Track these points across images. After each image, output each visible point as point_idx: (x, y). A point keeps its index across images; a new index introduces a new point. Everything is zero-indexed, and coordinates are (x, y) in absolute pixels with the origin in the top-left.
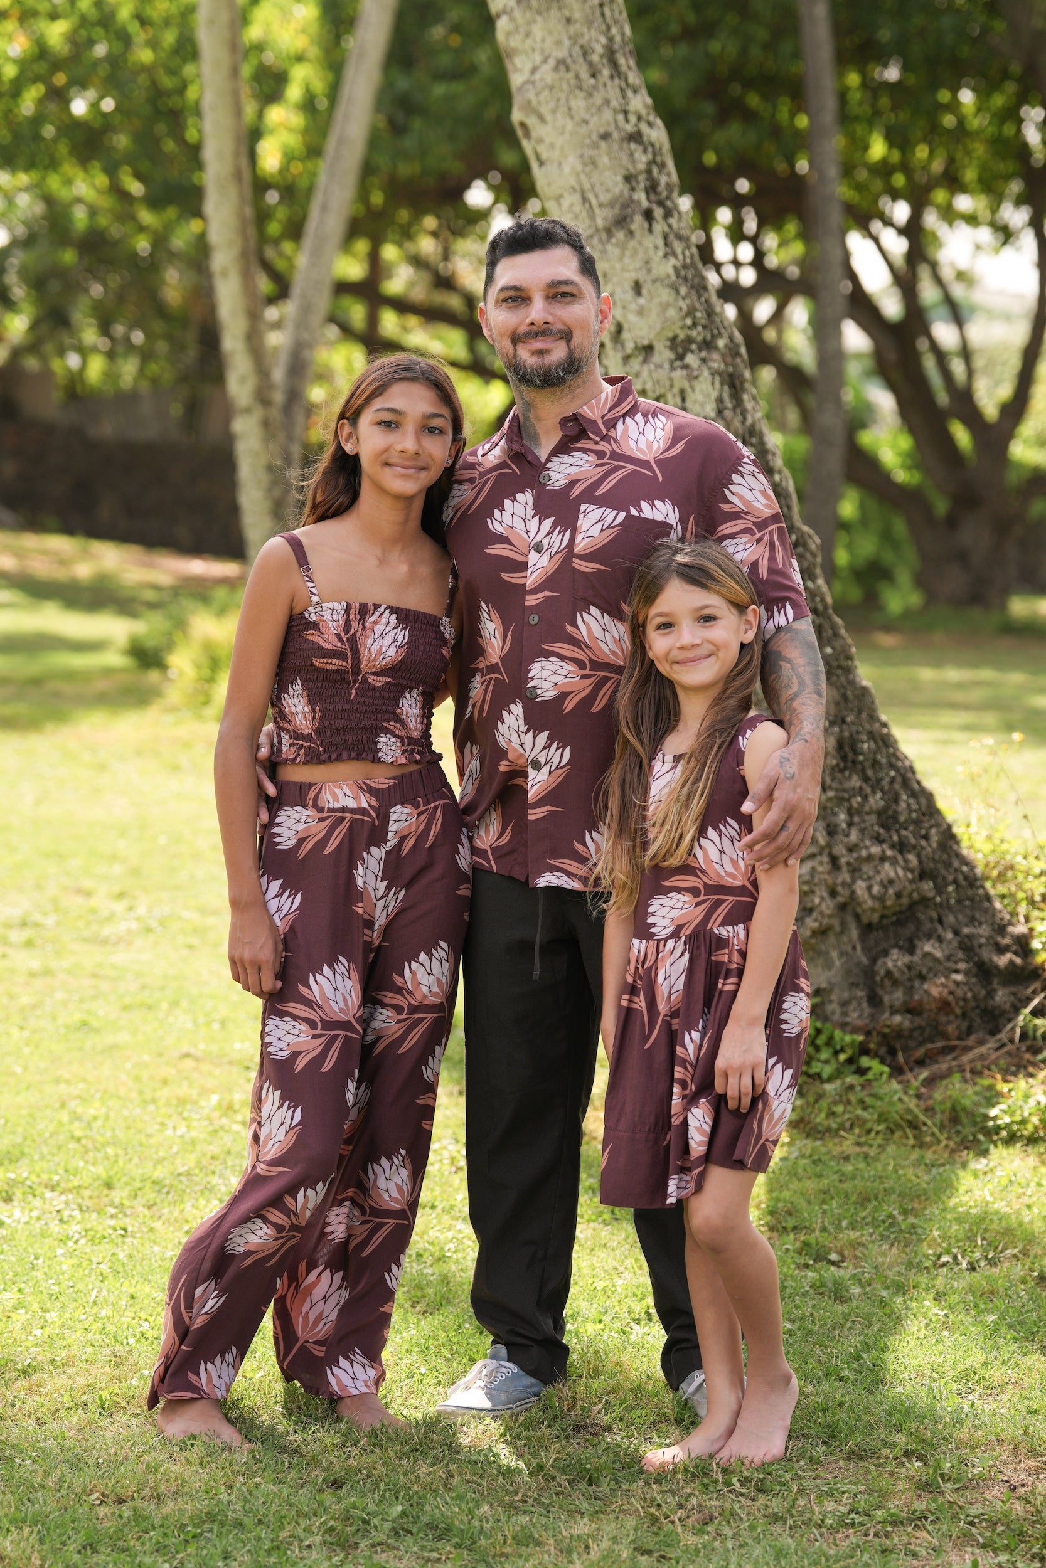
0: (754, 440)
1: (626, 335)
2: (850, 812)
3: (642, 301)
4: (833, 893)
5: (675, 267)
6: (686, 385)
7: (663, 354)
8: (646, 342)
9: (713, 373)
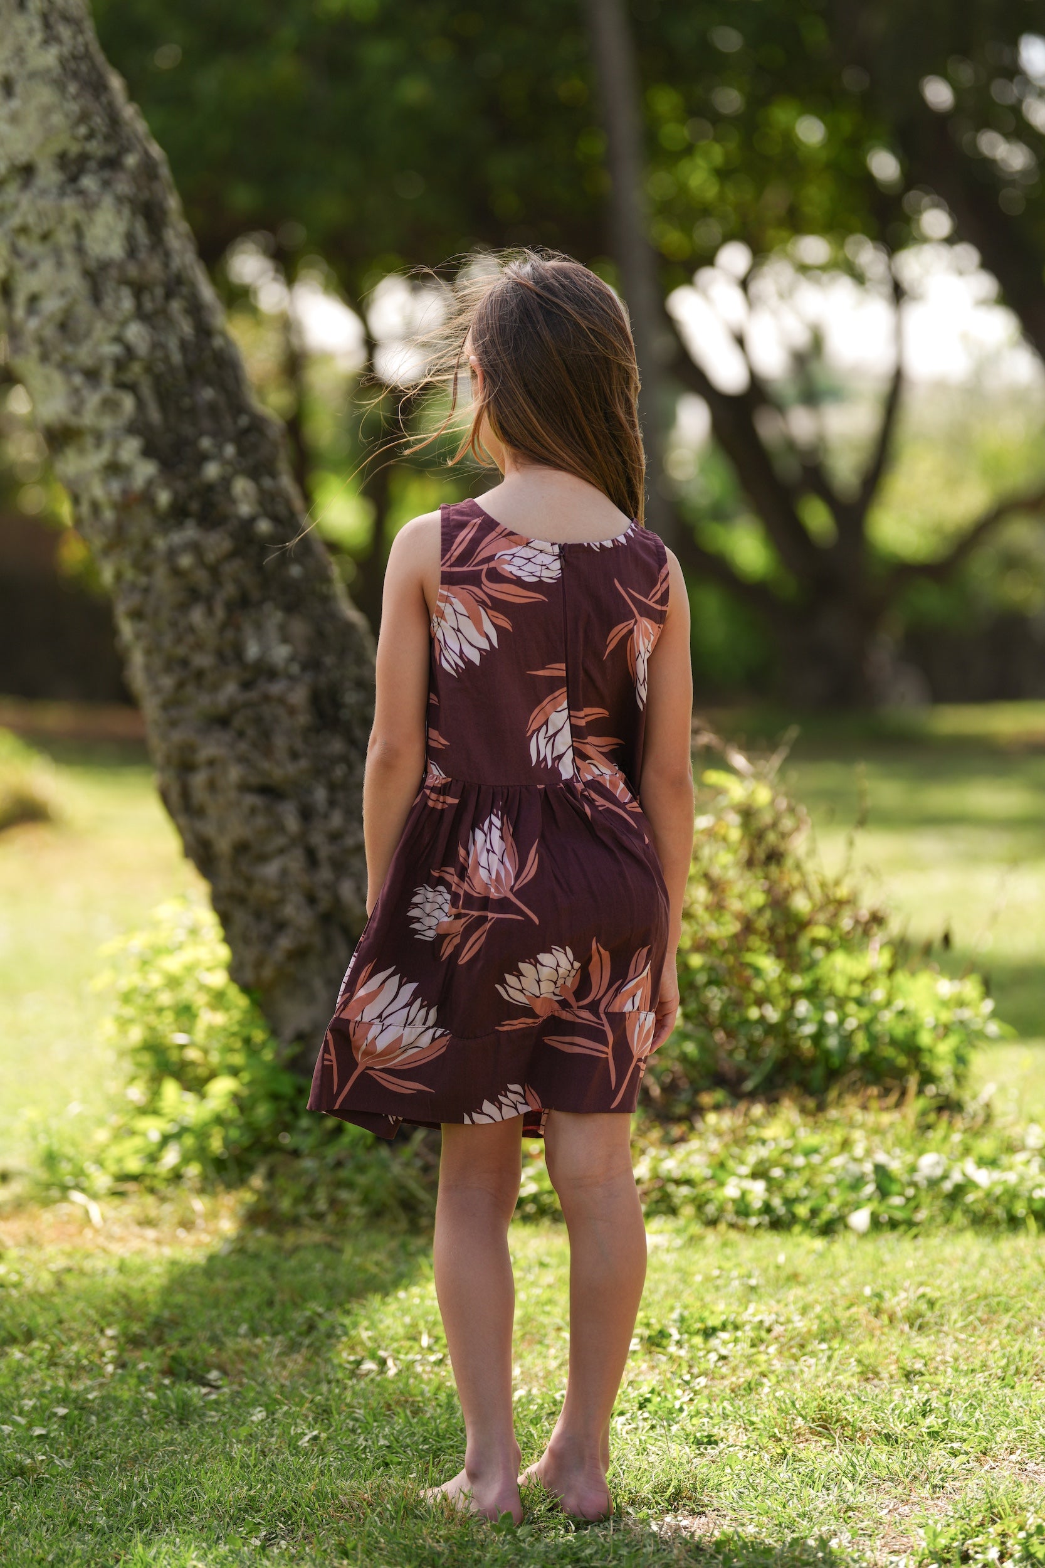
0: (184, 291)
2: (332, 788)
3: (15, 104)
4: (311, 900)
5: (60, 59)
6: (81, 216)
7: (49, 176)
8: (23, 159)
9: (120, 200)
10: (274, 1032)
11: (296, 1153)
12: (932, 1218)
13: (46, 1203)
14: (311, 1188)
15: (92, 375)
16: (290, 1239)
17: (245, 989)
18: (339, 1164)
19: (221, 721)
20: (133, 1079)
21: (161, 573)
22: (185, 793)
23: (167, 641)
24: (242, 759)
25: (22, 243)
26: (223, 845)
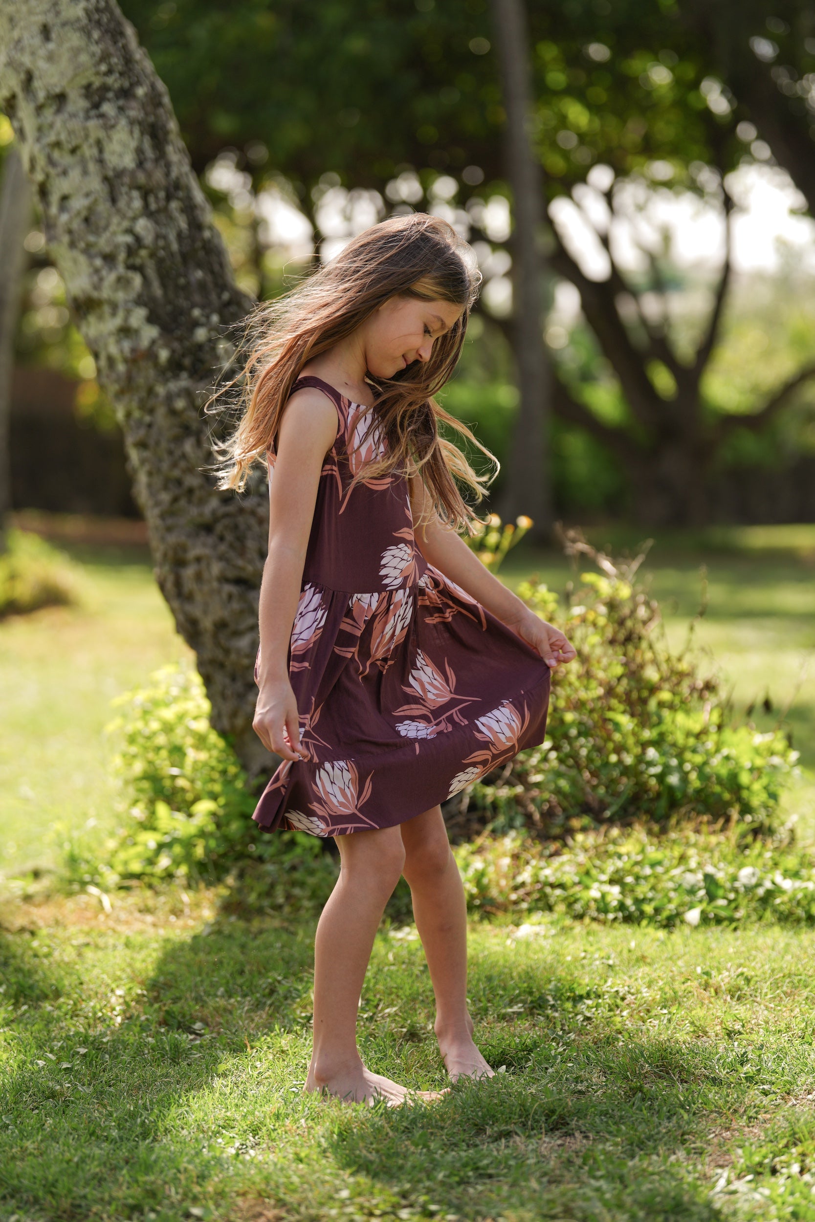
0: (181, 194)
1: (37, 84)
3: (51, 46)
5: (86, 11)
6: (101, 134)
7: (77, 103)
8: (58, 90)
9: (132, 122)
10: (244, 767)
11: (261, 859)
12: (749, 916)
13: (70, 894)
14: (272, 886)
15: (109, 259)
16: (256, 924)
17: (223, 734)
18: (294, 868)
19: (207, 528)
20: (136, 802)
21: (161, 411)
22: (178, 583)
23: (165, 466)
24: (221, 558)
25: (56, 154)
26: (207, 623)
